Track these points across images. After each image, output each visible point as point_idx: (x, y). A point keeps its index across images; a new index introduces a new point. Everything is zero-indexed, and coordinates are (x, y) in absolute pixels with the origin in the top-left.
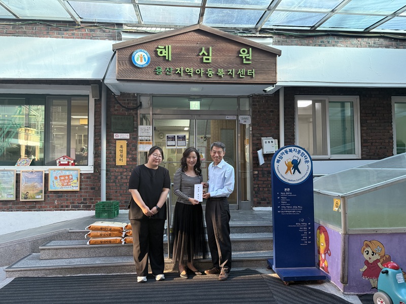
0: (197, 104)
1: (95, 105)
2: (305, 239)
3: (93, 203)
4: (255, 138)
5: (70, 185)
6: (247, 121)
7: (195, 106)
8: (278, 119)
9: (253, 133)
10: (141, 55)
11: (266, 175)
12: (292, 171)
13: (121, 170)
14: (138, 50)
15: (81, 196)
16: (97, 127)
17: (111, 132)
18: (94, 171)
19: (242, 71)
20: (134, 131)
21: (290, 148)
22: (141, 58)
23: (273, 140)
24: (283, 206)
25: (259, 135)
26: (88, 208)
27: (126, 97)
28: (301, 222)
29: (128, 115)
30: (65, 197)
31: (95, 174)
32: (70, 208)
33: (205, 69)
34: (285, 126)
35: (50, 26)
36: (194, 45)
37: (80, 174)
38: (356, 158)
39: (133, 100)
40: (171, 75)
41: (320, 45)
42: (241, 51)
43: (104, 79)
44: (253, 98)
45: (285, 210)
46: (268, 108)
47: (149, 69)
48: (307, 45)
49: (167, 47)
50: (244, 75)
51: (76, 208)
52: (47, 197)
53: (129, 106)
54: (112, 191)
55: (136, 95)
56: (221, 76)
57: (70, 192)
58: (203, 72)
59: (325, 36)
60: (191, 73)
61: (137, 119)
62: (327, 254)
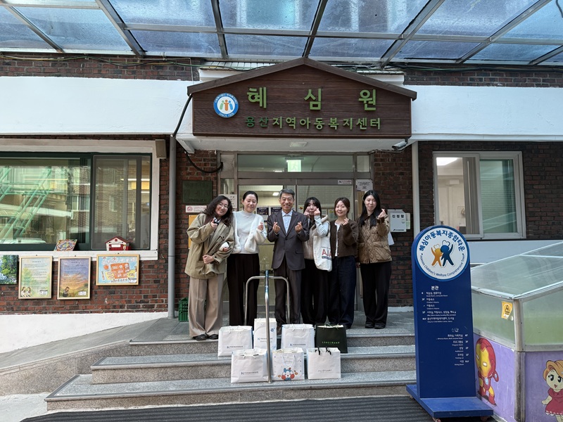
0: (297, 164)
2: (460, 356)
3: (156, 301)
5: (125, 277)
6: (367, 186)
7: (294, 167)
8: (411, 184)
10: (226, 101)
12: (442, 261)
14: (222, 95)
16: (162, 197)
17: (182, 203)
18: (159, 258)
21: (438, 229)
22: (226, 105)
23: (404, 214)
24: (429, 310)
26: (150, 308)
27: (202, 156)
28: (455, 333)
29: (205, 181)
30: (119, 294)
31: (160, 261)
32: (126, 309)
33: (312, 118)
34: (420, 193)
35: (103, 62)
36: (298, 87)
37: (140, 261)
38: (519, 238)
39: (211, 160)
40: (266, 128)
41: (468, 85)
42: (361, 93)
43: (175, 134)
44: (376, 156)
45: (433, 317)
46: (397, 169)
47: (237, 120)
48: (452, 85)
49: (261, 89)
50: (365, 127)
51: (134, 308)
52: (93, 293)
53: (207, 168)
54: (183, 285)
55: (215, 153)
56: (334, 128)
57: (125, 287)
58: (309, 123)
59: (476, 72)
60: (293, 124)
61: (217, 186)
62: (492, 379)
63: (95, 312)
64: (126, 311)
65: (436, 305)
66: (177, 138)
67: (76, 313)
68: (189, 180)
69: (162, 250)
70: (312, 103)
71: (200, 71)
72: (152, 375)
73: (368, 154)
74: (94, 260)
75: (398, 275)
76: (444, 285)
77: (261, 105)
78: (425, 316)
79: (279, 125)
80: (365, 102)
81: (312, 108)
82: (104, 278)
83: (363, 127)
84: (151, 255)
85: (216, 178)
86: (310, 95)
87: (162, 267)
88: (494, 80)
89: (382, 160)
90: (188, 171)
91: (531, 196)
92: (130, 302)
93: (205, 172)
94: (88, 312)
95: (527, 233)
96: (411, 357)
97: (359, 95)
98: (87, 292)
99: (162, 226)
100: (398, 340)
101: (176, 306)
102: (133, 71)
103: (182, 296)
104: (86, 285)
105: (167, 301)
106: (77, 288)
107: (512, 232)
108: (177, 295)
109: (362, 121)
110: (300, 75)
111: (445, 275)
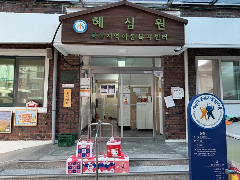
0: (123, 63)
1: (50, 63)
2: (219, 179)
3: (46, 135)
4: (166, 88)
5: (30, 121)
6: (160, 75)
8: (184, 73)
9: (164, 84)
10: (80, 24)
11: (175, 115)
12: (207, 117)
13: (67, 111)
14: (78, 21)
15: (38, 130)
16: (50, 79)
17: (61, 83)
18: (47, 112)
21: (205, 96)
22: (80, 26)
23: (180, 89)
24: (199, 148)
25: (169, 85)
26: (43, 138)
27: (72, 57)
28: (215, 164)
29: (73, 71)
30: (27, 130)
31: (49, 113)
32: (30, 138)
33: (129, 34)
34: (189, 78)
35: (14, 4)
36: (121, 16)
37: (38, 114)
39: (77, 60)
40: (103, 39)
41: (217, 17)
42: (157, 21)
43: (52, 42)
44: (165, 58)
45: (201, 152)
46: (176, 65)
47: (86, 35)
49: (100, 17)
50: (159, 39)
51: (34, 138)
52: (13, 130)
53: (74, 64)
54: (60, 126)
55: (79, 56)
56: (141, 39)
57: (30, 127)
58: (127, 37)
59: (221, 10)
60: (118, 37)
61: (80, 74)
63: (13, 140)
64: (30, 140)
65: (203, 145)
67: (4, 140)
68: (65, 70)
69: (49, 108)
70: (129, 25)
71: (67, 8)
73: (161, 57)
74: (13, 112)
75: (177, 122)
76: (208, 131)
77: (100, 26)
79: (110, 38)
80: (159, 25)
81: (129, 28)
82: (19, 122)
83: (157, 39)
84: (43, 110)
85: (79, 70)
86: (128, 21)
87: (49, 116)
88: (231, 14)
89: (168, 60)
90: (64, 65)
92: (32, 135)
93: (73, 66)
94: (10, 140)
97: (156, 21)
98: (9, 129)
99: (50, 95)
100: (177, 162)
101: (56, 138)
102: (30, 9)
103: (60, 132)
104: (9, 126)
105: (51, 135)
106: (4, 127)
108: (57, 131)
109: (157, 36)
110: (123, 10)
111: (209, 125)
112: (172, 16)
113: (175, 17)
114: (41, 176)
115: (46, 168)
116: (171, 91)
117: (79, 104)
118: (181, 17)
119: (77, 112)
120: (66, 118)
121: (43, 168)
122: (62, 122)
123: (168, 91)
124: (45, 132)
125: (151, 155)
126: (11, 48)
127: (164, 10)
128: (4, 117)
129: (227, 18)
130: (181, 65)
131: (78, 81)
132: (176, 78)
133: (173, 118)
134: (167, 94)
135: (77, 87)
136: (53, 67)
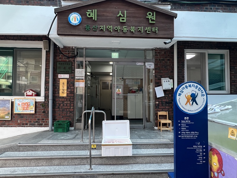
0: (116, 55)
1: (47, 54)
2: (200, 159)
3: (44, 122)
4: (157, 79)
5: (28, 109)
6: (151, 66)
7: (115, 56)
8: (173, 65)
9: (155, 75)
10: (75, 16)
11: (164, 105)
12: (191, 103)
13: (63, 100)
14: (73, 13)
15: (36, 117)
16: (47, 70)
17: (57, 73)
18: (45, 100)
19: (149, 28)
20: (72, 73)
21: (189, 84)
22: (75, 18)
23: (170, 80)
24: (183, 131)
25: (160, 77)
26: (40, 125)
27: (67, 49)
28: (197, 145)
29: (68, 62)
30: (25, 118)
31: (46, 102)
33: (122, 26)
34: (178, 70)
36: (114, 9)
37: (36, 102)
38: (226, 93)
39: (72, 51)
40: (96, 31)
41: (205, 11)
42: (148, 14)
43: (48, 34)
44: (156, 50)
45: (185, 135)
46: (166, 58)
47: (81, 27)
48: (196, 11)
49: (94, 10)
50: (150, 32)
51: (33, 125)
52: (13, 117)
53: (69, 55)
54: (57, 114)
55: (74, 48)
56: (133, 32)
57: (28, 115)
58: (120, 29)
59: (209, 4)
60: (111, 29)
61: (74, 65)
62: (220, 174)
63: (13, 127)
64: (29, 126)
65: (187, 129)
66: (49, 37)
67: (4, 127)
68: (60, 61)
69: (46, 97)
70: (121, 18)
71: (62, 1)
72: (27, 163)
73: (152, 50)
74: (13, 101)
76: (192, 116)
77: (94, 19)
78: (180, 134)
79: (103, 30)
80: (150, 18)
81: (121, 21)
82: (18, 110)
83: (148, 31)
84: (41, 99)
85: (74, 61)
86: (120, 14)
87: (47, 105)
88: (218, 9)
89: (159, 53)
90: (60, 57)
91: (233, 72)
92: (31, 122)
93: (69, 57)
94: (10, 127)
95: (231, 91)
96: (171, 156)
98: (9, 117)
99: (47, 85)
100: (164, 146)
102: (27, 1)
103: (57, 120)
104: (9, 113)
105: (48, 123)
106: (5, 114)
107: (223, 90)
108: (54, 119)
109: (148, 29)
110: (115, 3)
111: (193, 111)
112: (162, 9)
113: (166, 10)
114: (39, 157)
115: (44, 151)
116: (161, 82)
117: (74, 94)
118: (171, 11)
119: (72, 102)
120: (62, 107)
121: (41, 151)
122: (59, 111)
123: (159, 82)
124: (43, 119)
125: (141, 140)
126: (9, 40)
127: (155, 4)
128: (3, 105)
129: (214, 12)
130: (170, 58)
131: (73, 72)
132: (166, 69)
133: (162, 107)
134: (157, 85)
135: (72, 78)
136: (50, 58)
